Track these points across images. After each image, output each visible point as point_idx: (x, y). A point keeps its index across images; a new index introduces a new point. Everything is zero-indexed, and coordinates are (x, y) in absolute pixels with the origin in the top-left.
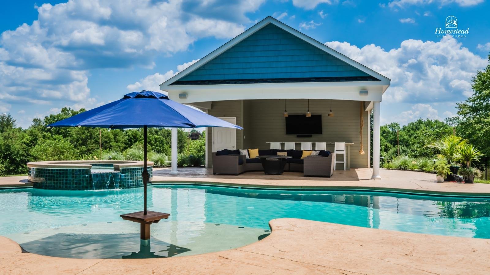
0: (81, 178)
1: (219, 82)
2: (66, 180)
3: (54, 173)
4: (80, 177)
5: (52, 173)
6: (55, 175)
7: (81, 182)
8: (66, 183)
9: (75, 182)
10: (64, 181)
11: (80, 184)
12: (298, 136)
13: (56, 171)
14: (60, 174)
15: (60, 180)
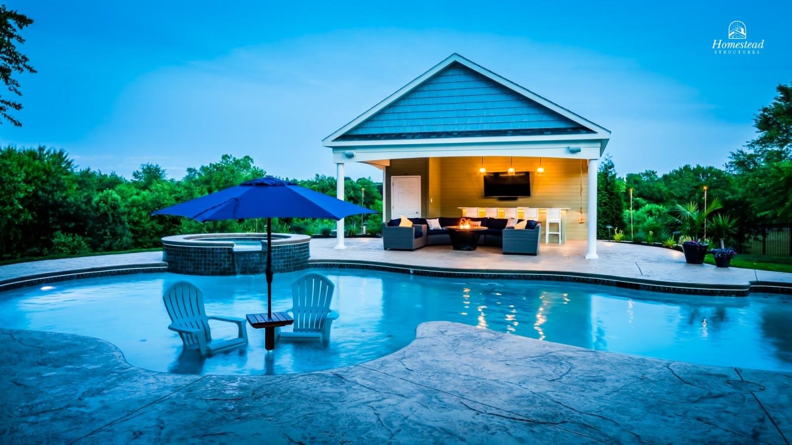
0: (222, 258)
1: (394, 136)
2: (205, 260)
3: (192, 252)
4: (221, 256)
5: (188, 252)
6: (193, 254)
7: (223, 263)
8: (205, 264)
9: (215, 262)
10: (203, 262)
11: (221, 265)
12: (500, 199)
13: (193, 250)
14: (198, 253)
15: (198, 260)
